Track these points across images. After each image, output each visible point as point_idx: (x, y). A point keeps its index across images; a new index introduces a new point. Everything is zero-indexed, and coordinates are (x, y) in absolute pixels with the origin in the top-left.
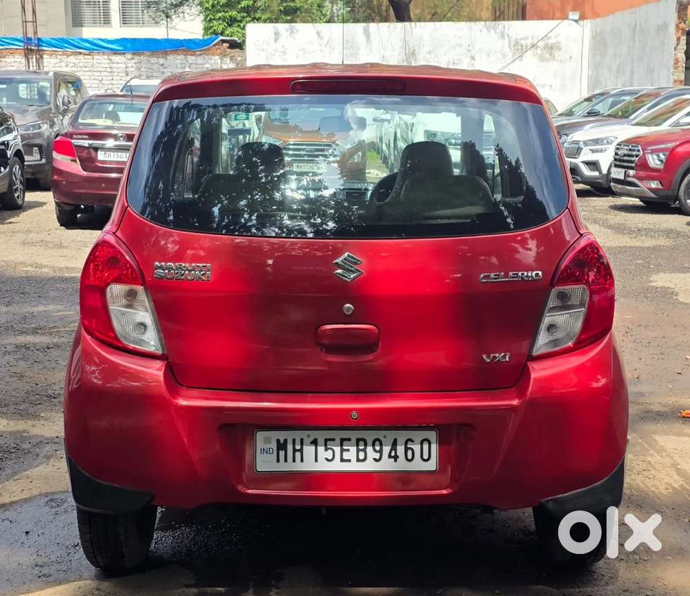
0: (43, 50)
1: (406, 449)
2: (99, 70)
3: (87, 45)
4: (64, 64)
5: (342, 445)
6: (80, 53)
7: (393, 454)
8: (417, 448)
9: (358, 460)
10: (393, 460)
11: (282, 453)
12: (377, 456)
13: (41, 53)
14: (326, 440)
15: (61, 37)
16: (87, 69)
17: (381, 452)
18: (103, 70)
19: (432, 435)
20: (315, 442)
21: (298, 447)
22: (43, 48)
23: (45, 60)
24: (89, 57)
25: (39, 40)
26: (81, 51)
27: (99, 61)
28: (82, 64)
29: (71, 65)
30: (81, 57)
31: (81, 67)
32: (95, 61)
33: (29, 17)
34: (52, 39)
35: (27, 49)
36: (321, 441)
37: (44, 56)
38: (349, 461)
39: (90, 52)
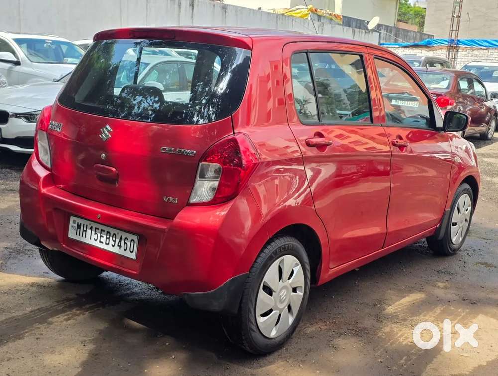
0: (459, 47)
1: (125, 243)
2: (491, 59)
3: (487, 44)
4: (470, 55)
5: (101, 233)
6: (481, 49)
7: (119, 244)
8: (129, 243)
9: (106, 244)
10: (119, 247)
11: (78, 230)
12: (113, 243)
13: (457, 48)
14: (96, 228)
15: (470, 39)
16: (483, 58)
17: (115, 241)
18: (494, 58)
19: (136, 238)
20: (91, 228)
21: (85, 229)
22: (460, 46)
23: (459, 53)
24: (486, 51)
25: (458, 41)
26: (482, 47)
27: (492, 53)
28: (481, 55)
29: (474, 55)
30: (481, 51)
31: (480, 57)
32: (489, 54)
33: (455, 28)
34: (466, 40)
35: (450, 46)
36: (94, 229)
37: (459, 50)
38: (102, 243)
39: (487, 48)
